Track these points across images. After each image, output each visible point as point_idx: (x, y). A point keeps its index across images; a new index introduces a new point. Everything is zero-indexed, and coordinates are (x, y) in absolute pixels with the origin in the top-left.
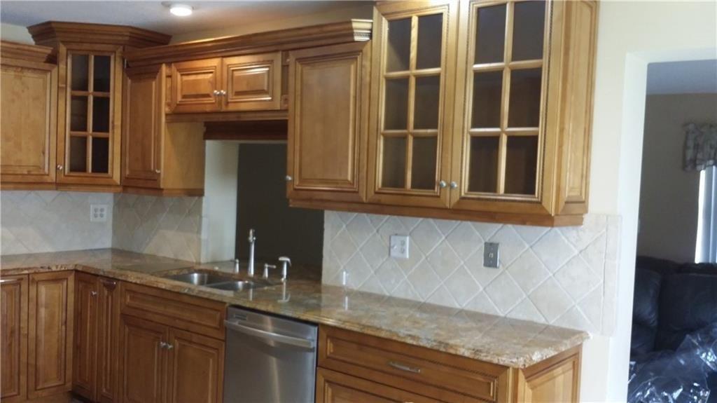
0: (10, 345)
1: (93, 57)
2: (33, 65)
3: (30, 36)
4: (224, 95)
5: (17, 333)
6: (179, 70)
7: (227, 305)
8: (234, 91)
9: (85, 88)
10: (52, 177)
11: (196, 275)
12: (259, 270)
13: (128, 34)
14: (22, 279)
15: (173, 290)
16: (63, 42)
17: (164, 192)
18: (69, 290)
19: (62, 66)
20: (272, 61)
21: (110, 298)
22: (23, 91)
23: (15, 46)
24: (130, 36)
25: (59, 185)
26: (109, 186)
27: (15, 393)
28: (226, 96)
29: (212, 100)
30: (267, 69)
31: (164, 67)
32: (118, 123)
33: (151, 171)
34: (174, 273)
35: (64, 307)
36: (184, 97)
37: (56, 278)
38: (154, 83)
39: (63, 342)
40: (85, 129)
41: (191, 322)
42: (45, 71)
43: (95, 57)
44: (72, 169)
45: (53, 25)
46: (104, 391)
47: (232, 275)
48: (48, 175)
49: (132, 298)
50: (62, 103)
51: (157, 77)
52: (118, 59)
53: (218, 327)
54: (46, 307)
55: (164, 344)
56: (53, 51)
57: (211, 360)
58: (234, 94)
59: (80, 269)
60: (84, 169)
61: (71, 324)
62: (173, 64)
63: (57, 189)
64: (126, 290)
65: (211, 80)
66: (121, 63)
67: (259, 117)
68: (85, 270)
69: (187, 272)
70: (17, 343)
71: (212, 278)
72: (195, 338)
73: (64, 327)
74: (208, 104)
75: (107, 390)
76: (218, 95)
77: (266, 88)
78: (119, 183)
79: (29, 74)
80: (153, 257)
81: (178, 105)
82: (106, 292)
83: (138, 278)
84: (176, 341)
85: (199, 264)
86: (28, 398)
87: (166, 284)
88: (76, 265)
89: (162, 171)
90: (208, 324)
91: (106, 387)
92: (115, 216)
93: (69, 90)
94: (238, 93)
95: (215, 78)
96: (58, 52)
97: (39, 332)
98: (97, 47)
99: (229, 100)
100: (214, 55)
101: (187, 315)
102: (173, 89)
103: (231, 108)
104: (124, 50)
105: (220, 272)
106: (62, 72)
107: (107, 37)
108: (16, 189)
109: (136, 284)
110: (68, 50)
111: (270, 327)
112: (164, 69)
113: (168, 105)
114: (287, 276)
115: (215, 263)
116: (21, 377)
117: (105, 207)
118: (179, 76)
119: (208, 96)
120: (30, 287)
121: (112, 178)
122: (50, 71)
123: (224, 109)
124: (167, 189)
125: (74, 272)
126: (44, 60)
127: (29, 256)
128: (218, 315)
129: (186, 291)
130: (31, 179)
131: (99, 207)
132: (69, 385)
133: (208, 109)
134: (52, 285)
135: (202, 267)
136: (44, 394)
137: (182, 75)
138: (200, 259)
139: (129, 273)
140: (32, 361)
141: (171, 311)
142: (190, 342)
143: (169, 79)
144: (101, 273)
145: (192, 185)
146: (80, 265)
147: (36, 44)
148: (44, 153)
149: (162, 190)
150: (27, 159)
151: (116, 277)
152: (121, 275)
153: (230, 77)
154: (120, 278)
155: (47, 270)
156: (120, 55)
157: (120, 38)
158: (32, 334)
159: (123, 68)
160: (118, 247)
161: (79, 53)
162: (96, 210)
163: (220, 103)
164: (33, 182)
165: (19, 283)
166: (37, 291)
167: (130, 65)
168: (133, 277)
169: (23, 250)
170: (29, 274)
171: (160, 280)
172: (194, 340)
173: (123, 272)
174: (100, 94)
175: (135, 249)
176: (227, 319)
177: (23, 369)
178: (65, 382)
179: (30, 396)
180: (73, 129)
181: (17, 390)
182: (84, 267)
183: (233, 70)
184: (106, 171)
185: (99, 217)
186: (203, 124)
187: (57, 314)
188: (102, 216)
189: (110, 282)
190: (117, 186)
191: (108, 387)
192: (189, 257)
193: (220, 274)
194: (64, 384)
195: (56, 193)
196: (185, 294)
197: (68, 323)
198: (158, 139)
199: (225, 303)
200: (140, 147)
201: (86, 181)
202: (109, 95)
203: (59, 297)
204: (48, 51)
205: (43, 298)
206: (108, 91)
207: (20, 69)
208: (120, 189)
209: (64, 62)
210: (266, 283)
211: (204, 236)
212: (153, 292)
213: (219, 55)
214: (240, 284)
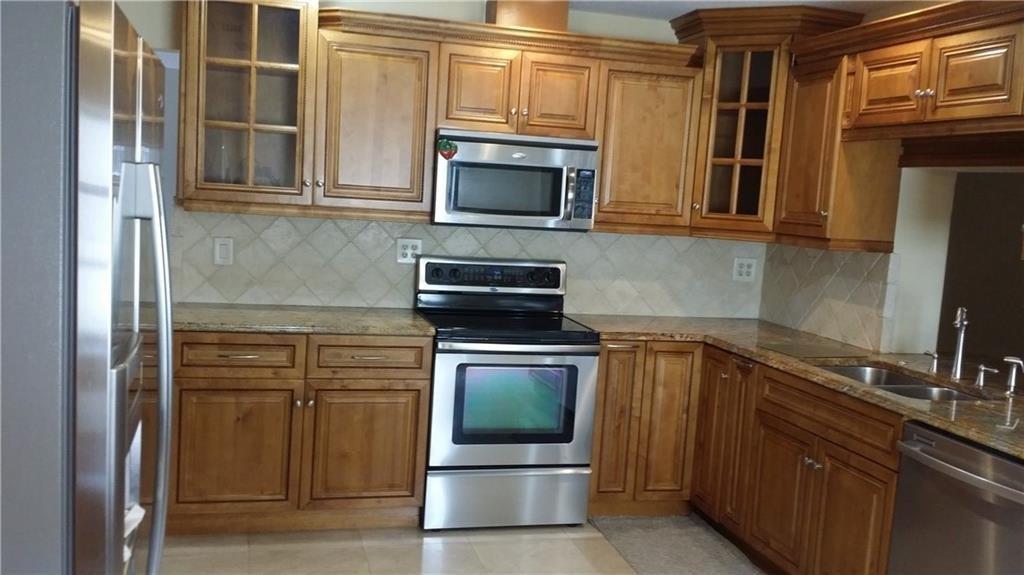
0: (619, 427)
1: (750, 54)
2: (672, 71)
3: (673, 32)
4: (932, 96)
5: (627, 414)
6: (866, 63)
7: (906, 419)
8: (948, 89)
9: (737, 98)
10: (686, 220)
11: (869, 370)
12: (969, 373)
13: (799, 17)
14: (637, 347)
15: (826, 385)
16: (712, 37)
17: (831, 243)
18: (695, 369)
19: (709, 69)
20: (1014, 36)
21: (744, 385)
22: (657, 107)
23: (651, 47)
24: (802, 21)
25: (694, 230)
26: (758, 232)
27: (620, 489)
28: (935, 97)
29: (912, 104)
30: (1005, 50)
31: (845, 59)
32: (776, 145)
33: (814, 213)
34: (836, 361)
35: (687, 389)
36: (871, 102)
37: (680, 350)
38: (829, 85)
39: (683, 435)
40: (732, 155)
41: (851, 436)
42: (688, 78)
43: (753, 53)
44: (712, 210)
45: (701, 15)
46: (729, 509)
47: (926, 376)
48: (680, 216)
49: (772, 389)
50: (705, 119)
51: (835, 76)
52: (783, 54)
53: (890, 449)
54: (665, 386)
55: (810, 461)
56: (698, 49)
57: (875, 497)
58: (947, 92)
59: (709, 341)
60: (726, 209)
61: (694, 412)
62: (858, 55)
63: (691, 235)
64: (765, 377)
65: (914, 74)
66: (788, 60)
67: (985, 129)
68: (715, 344)
69: (856, 363)
70: (627, 425)
71: (894, 376)
72: (854, 461)
73: (685, 416)
74: (905, 113)
75: (732, 509)
76: (922, 97)
77: (1000, 82)
78: (771, 229)
79: (664, 82)
80: (812, 336)
81: (860, 115)
82: (739, 376)
83: (782, 363)
84: (827, 459)
85: (878, 353)
86: (634, 499)
87: (821, 376)
88: (706, 336)
89: (830, 214)
90: (877, 444)
91: (731, 504)
92: (766, 275)
93: (715, 101)
94: (953, 92)
95: (920, 72)
96: (706, 51)
97: (654, 418)
98: (757, 39)
99: (939, 104)
100: (920, 36)
101: (844, 424)
102: (855, 93)
103: (941, 115)
104: (792, 40)
105: (907, 369)
106: (709, 78)
107: (770, 25)
108: (641, 233)
109: (777, 369)
110: (717, 47)
111: (989, 471)
112: (846, 64)
113: (847, 116)
114: (1015, 387)
115: (902, 355)
116: (629, 471)
117: (754, 262)
118: (866, 71)
119: (906, 98)
120: (648, 358)
121: (762, 222)
122: (693, 78)
123: (929, 117)
124: (837, 240)
125: (702, 346)
126: (686, 63)
127: (654, 319)
128: (890, 433)
129: (845, 389)
130: (659, 220)
131: (746, 261)
132: (686, 493)
133: (905, 118)
134: (674, 359)
135: (881, 359)
136: (656, 497)
137: (870, 70)
138: (879, 347)
139: (771, 354)
140: (643, 453)
141: (822, 414)
142: (847, 465)
143: (851, 78)
144: (735, 350)
145: (873, 236)
146: (710, 337)
147: (680, 43)
148: (677, 187)
149: (829, 240)
150: (657, 194)
151: (754, 359)
152: (760, 356)
153: (943, 68)
154: (758, 360)
155: (669, 339)
156: (787, 48)
157: (788, 24)
158: (646, 417)
159: (790, 66)
160: (766, 317)
161: (732, 49)
162: (741, 266)
163: (924, 109)
164: (662, 225)
165: (634, 350)
166: (655, 363)
167: (799, 60)
168: (775, 361)
169: (646, 311)
170: (646, 341)
171: (812, 369)
172: (853, 463)
173: (763, 352)
174: (755, 105)
175: (789, 323)
176: (902, 440)
177: (632, 459)
178: (682, 486)
179: (637, 498)
180: (716, 155)
181: (622, 484)
182: (715, 339)
183: (948, 57)
184: (755, 213)
185: (744, 275)
186: (900, 142)
187: (677, 397)
188: (748, 274)
189: (746, 364)
190: (769, 233)
191: (734, 506)
192: (864, 342)
193: (906, 373)
194: (681, 490)
195: (693, 239)
196: (844, 393)
197: (690, 410)
198: (828, 166)
199: (902, 416)
200: (804, 179)
201: (728, 225)
202: (768, 106)
203: (682, 375)
204: (691, 50)
205: (661, 375)
206: (767, 100)
207: (654, 78)
208: (771, 238)
209: (712, 65)
210: (978, 395)
211: (887, 312)
212: (801, 385)
213: (927, 35)
214: (935, 391)
